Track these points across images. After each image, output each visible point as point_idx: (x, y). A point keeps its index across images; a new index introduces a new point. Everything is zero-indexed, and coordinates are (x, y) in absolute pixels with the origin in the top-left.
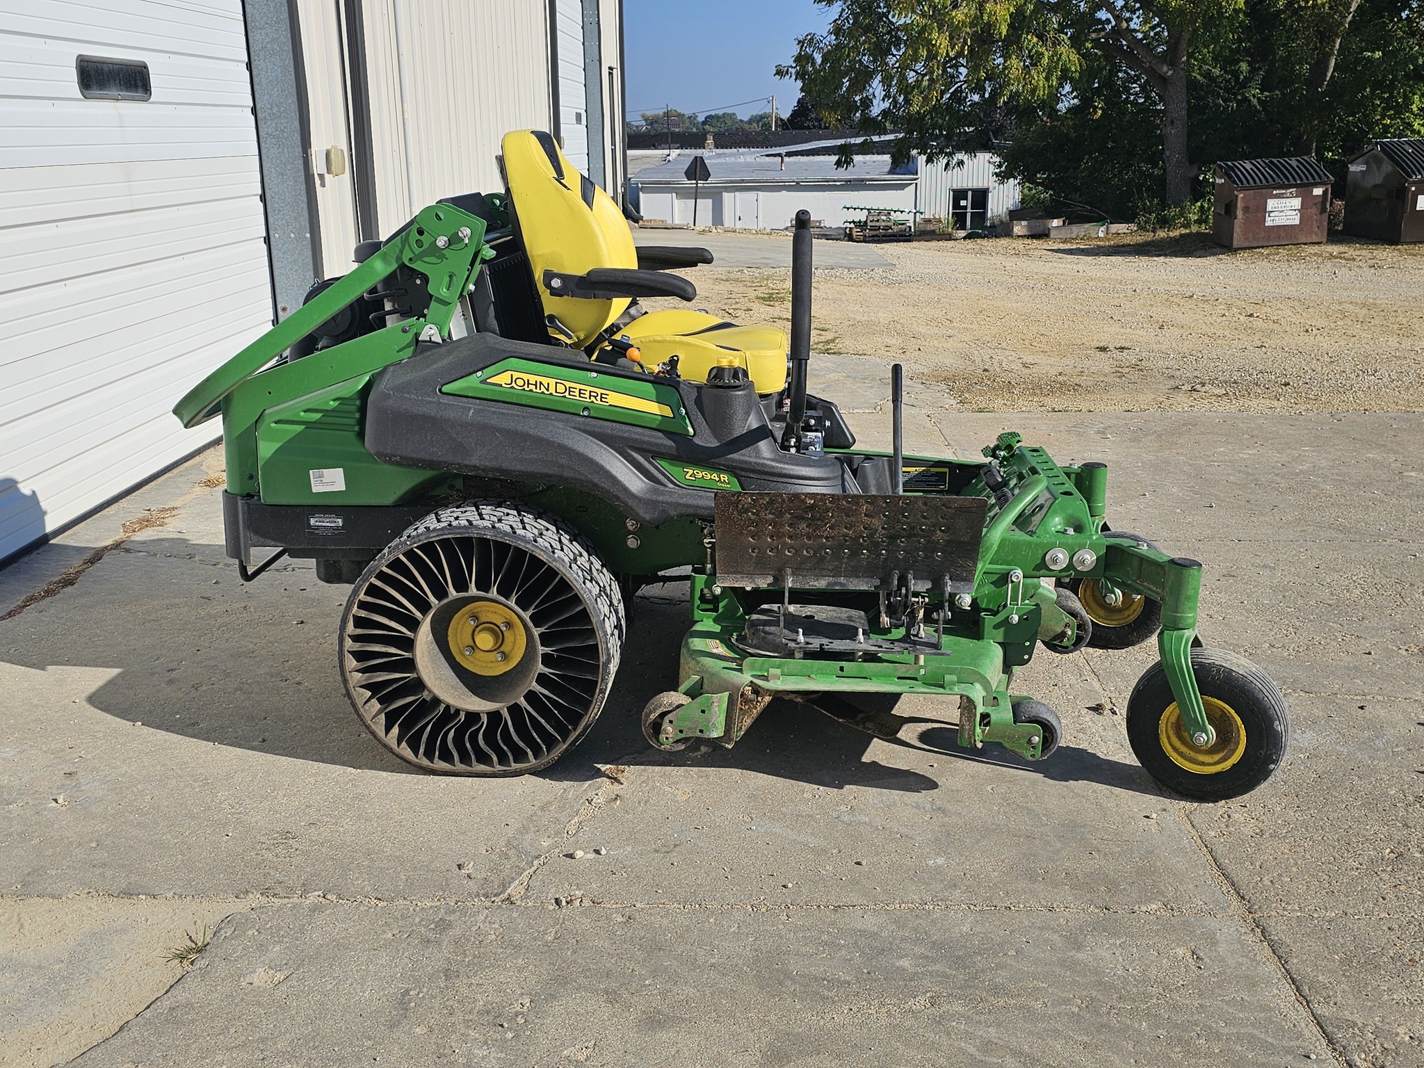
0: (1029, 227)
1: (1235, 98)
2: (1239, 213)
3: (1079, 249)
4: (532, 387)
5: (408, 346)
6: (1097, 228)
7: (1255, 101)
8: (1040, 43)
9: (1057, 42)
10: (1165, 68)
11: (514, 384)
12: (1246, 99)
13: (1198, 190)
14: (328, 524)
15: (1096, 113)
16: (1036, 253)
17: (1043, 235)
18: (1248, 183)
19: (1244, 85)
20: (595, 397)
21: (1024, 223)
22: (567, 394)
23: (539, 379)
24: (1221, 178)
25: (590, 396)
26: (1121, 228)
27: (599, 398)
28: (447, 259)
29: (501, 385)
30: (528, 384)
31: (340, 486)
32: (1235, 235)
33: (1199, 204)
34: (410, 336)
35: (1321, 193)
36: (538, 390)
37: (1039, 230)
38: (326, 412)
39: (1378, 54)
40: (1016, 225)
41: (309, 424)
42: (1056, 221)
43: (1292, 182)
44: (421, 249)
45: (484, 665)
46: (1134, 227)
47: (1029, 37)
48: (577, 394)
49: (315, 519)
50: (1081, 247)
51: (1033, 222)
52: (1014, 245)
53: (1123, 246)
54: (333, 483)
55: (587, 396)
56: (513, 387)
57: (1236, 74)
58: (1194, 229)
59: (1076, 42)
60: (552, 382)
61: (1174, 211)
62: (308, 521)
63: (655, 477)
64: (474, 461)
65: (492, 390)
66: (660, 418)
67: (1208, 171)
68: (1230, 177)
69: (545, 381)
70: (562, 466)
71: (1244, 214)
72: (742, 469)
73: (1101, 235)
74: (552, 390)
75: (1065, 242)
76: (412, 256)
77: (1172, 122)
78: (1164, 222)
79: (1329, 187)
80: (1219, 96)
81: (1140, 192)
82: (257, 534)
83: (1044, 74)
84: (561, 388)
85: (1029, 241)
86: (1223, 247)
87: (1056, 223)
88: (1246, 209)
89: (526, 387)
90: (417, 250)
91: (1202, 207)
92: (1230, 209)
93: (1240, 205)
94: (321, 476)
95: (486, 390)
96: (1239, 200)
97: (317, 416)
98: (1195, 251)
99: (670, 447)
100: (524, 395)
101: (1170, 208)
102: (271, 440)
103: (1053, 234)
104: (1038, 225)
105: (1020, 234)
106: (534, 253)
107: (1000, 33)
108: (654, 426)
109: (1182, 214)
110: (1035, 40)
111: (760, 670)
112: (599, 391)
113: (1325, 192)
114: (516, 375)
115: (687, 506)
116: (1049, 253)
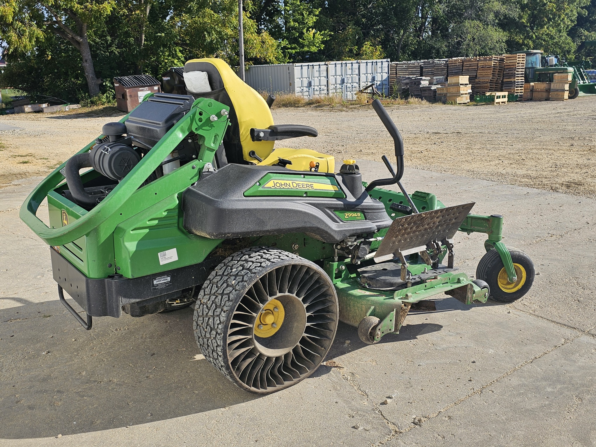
0: (32, 108)
1: (108, 51)
2: (128, 98)
3: (60, 116)
4: (284, 186)
5: (195, 176)
6: (64, 107)
7: (117, 53)
8: (23, 26)
9: (31, 26)
10: (79, 38)
11: (276, 186)
12: (112, 52)
13: (103, 89)
14: (163, 282)
15: (48, 57)
16: (42, 119)
17: (40, 111)
18: (130, 85)
19: (110, 45)
20: (309, 186)
21: (29, 106)
22: (298, 187)
23: (285, 182)
24: (117, 84)
25: (307, 186)
26: (75, 106)
27: (310, 187)
28: (214, 127)
29: (271, 188)
30: (282, 185)
31: (175, 258)
32: (128, 107)
33: (105, 95)
34: (196, 170)
35: (157, 89)
36: (286, 188)
37: (37, 109)
38: (159, 219)
39: (163, 35)
40: (26, 107)
41: (150, 228)
42: (44, 104)
43: (146, 84)
44: (201, 123)
45: (265, 332)
46: (79, 106)
47: (17, 23)
48: (301, 186)
49: (156, 281)
50: (61, 115)
51: (33, 106)
52: (30, 116)
53: (80, 114)
54: (171, 257)
55: (305, 187)
56: (276, 188)
57: (106, 41)
58: (106, 105)
59: (39, 26)
60: (290, 182)
61: (95, 98)
62: (153, 282)
63: (335, 220)
64: (268, 228)
65: (267, 191)
66: (334, 192)
67: (107, 81)
68: (121, 83)
69: (288, 182)
70: (305, 222)
71: (130, 98)
72: (366, 209)
73: (67, 110)
74: (292, 186)
75: (52, 113)
76: (197, 127)
77: (86, 61)
78: (93, 103)
79: (160, 86)
80: (101, 50)
81: (79, 90)
82: (125, 298)
83: (28, 39)
84: (295, 185)
85: (35, 114)
86: (124, 112)
87: (44, 105)
88: (131, 96)
89: (281, 186)
90: (200, 124)
91: (107, 96)
92: (124, 96)
93: (128, 94)
94: (165, 255)
95: (265, 191)
96: (127, 92)
97: (156, 222)
98: (112, 114)
99: (341, 204)
100: (281, 191)
101: (93, 97)
102: (132, 240)
103: (45, 110)
104: (37, 107)
105: (28, 111)
106: (242, 120)
107: (9, 21)
108: (331, 196)
109: (100, 100)
110: (20, 24)
111: (400, 296)
112: (309, 183)
113: (159, 88)
114: (276, 181)
115: (353, 230)
116: (48, 119)
